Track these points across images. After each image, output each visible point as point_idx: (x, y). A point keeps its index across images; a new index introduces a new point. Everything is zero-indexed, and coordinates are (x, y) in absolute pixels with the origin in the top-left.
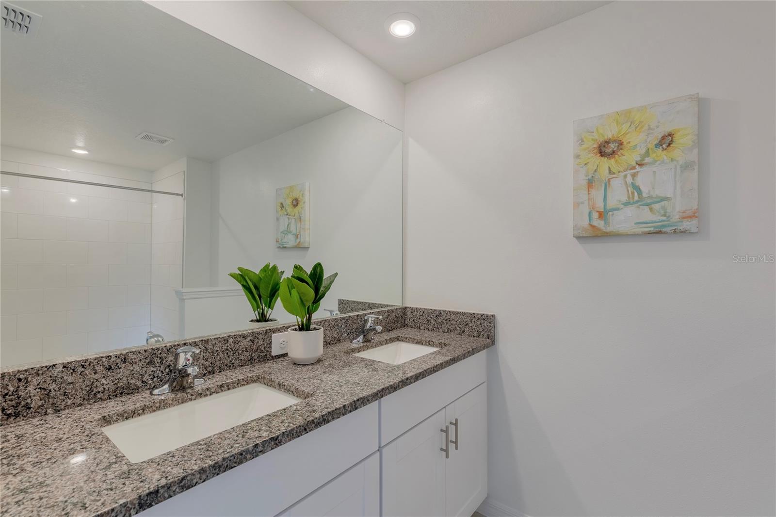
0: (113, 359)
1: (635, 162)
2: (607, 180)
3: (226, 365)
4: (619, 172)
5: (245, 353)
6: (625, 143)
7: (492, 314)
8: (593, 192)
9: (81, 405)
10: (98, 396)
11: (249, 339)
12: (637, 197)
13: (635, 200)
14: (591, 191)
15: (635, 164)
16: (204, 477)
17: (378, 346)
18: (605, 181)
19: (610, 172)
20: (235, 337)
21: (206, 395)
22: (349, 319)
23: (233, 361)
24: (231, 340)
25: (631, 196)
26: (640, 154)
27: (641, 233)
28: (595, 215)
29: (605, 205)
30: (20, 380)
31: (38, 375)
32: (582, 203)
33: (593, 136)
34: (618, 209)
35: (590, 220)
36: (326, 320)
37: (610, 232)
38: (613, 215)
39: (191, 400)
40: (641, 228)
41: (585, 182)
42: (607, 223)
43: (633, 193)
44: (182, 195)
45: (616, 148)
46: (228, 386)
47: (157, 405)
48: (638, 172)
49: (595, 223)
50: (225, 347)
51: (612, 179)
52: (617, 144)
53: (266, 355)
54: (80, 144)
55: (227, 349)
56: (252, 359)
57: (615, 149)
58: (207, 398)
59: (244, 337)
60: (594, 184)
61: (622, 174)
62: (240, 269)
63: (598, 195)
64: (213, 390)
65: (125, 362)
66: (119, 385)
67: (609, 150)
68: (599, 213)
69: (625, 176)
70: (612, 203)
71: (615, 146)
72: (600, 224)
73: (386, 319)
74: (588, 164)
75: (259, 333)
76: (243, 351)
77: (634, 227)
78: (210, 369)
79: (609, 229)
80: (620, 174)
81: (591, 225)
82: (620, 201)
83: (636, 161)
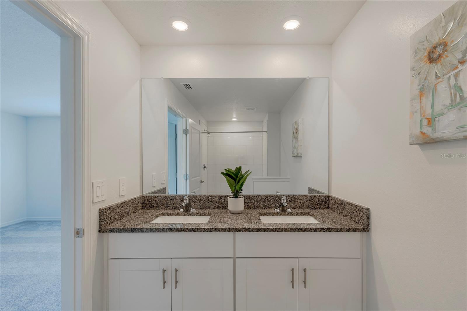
0: (172, 197)
1: (457, 61)
2: (434, 85)
3: (208, 207)
4: (444, 75)
5: (216, 204)
6: (449, 44)
7: (367, 207)
8: (424, 99)
9: (164, 209)
10: (169, 207)
11: (218, 198)
12: (459, 98)
13: (457, 103)
14: (422, 99)
15: (458, 63)
16: (147, 231)
17: (289, 215)
18: (432, 87)
19: (437, 77)
20: (212, 196)
21: (192, 215)
22: (276, 197)
23: (211, 206)
24: (210, 198)
25: (453, 99)
26: (462, 51)
27: (463, 138)
28: (425, 122)
29: (433, 111)
30: (152, 198)
31: (155, 198)
32: (416, 112)
33: (424, 45)
34: (443, 114)
35: (421, 127)
36: (259, 196)
37: (436, 138)
38: (439, 120)
39: (187, 215)
40: (463, 132)
41: (417, 92)
42: (434, 130)
43: (455, 95)
44: (266, 132)
45: (442, 51)
46: (200, 214)
47: (177, 214)
48: (460, 71)
49: (425, 131)
50: (207, 200)
51: (438, 84)
52: (443, 47)
53: (226, 207)
54: (234, 116)
55: (208, 201)
56: (219, 207)
57: (441, 53)
58: (192, 216)
59: (216, 197)
60: (424, 93)
61: (446, 77)
62: (228, 168)
63: (427, 102)
64: (195, 214)
65: (175, 199)
66: (174, 206)
67: (435, 56)
68: (428, 120)
69: (449, 78)
70: (438, 108)
71: (441, 49)
72: (428, 130)
73: (308, 201)
74: (421, 74)
75: (222, 196)
76: (215, 203)
77: (456, 132)
78: (202, 207)
79: (436, 135)
80: (444, 77)
81: (421, 132)
82: (444, 105)
83: (459, 60)
